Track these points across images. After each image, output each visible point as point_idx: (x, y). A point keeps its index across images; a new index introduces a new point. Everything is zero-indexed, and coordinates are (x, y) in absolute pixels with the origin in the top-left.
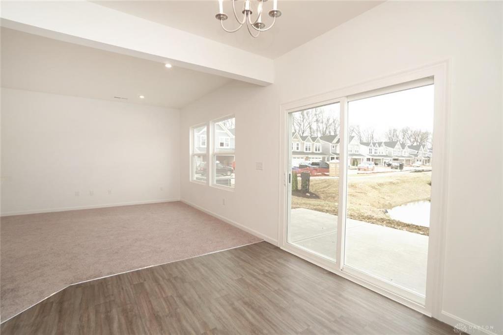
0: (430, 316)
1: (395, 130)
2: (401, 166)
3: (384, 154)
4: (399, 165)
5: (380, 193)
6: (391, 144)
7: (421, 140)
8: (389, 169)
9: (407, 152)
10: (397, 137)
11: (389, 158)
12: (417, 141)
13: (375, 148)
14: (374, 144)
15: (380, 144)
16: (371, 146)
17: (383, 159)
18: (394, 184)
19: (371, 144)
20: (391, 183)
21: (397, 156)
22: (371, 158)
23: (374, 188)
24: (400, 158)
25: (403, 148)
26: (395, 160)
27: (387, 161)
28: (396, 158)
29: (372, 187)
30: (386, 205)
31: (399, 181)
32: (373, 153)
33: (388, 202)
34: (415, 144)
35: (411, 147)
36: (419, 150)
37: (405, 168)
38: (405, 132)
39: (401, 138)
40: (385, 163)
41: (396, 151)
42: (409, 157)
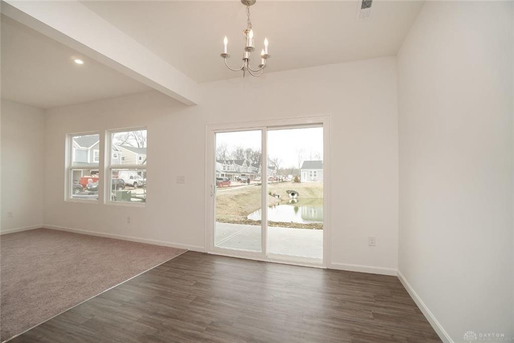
0: (326, 268)
1: (241, 151)
2: (248, 181)
3: (235, 171)
4: (247, 180)
5: (237, 203)
6: (239, 162)
7: (259, 159)
8: (239, 183)
9: (250, 169)
10: (243, 156)
11: (238, 174)
12: (257, 161)
13: (228, 165)
14: (227, 162)
15: (231, 162)
16: (225, 164)
17: (234, 175)
18: (246, 195)
19: (225, 162)
20: (244, 195)
21: (244, 172)
22: (225, 173)
23: (232, 199)
24: (246, 174)
25: (248, 166)
26: (243, 175)
27: (237, 177)
28: (244, 174)
29: (231, 199)
30: (244, 213)
31: (249, 193)
32: (226, 170)
33: (244, 210)
34: (255, 163)
35: (253, 165)
36: (258, 168)
37: (251, 182)
38: (248, 152)
39: (245, 157)
40: (236, 178)
41: (242, 168)
42: (252, 173)
